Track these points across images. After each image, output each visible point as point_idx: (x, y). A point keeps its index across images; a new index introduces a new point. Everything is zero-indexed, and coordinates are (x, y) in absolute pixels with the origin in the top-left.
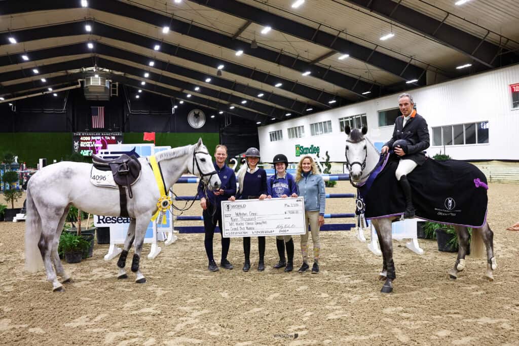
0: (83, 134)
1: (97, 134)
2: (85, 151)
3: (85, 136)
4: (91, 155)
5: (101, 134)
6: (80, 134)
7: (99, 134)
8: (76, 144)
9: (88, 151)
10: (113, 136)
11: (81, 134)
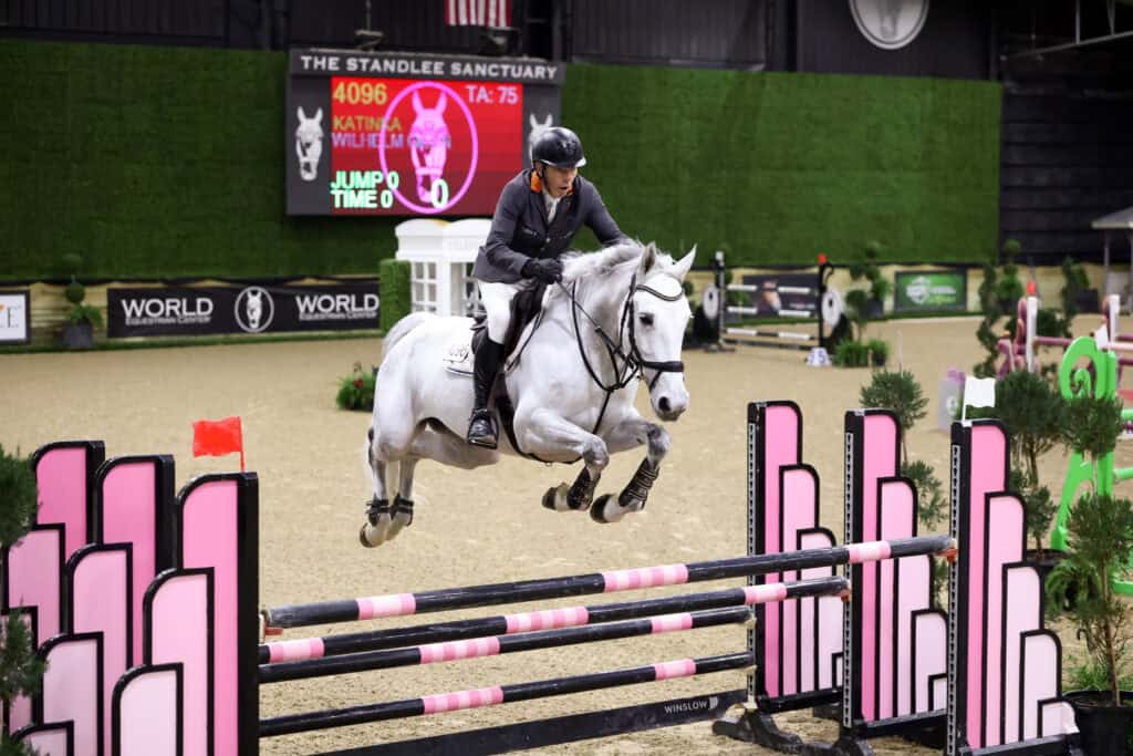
0: (352, 64)
1: (425, 68)
2: (356, 176)
3: (360, 76)
4: (387, 204)
5: (447, 68)
6: (333, 64)
7: (438, 69)
8: (309, 128)
9: (371, 178)
10: (509, 81)
11: (342, 64)
